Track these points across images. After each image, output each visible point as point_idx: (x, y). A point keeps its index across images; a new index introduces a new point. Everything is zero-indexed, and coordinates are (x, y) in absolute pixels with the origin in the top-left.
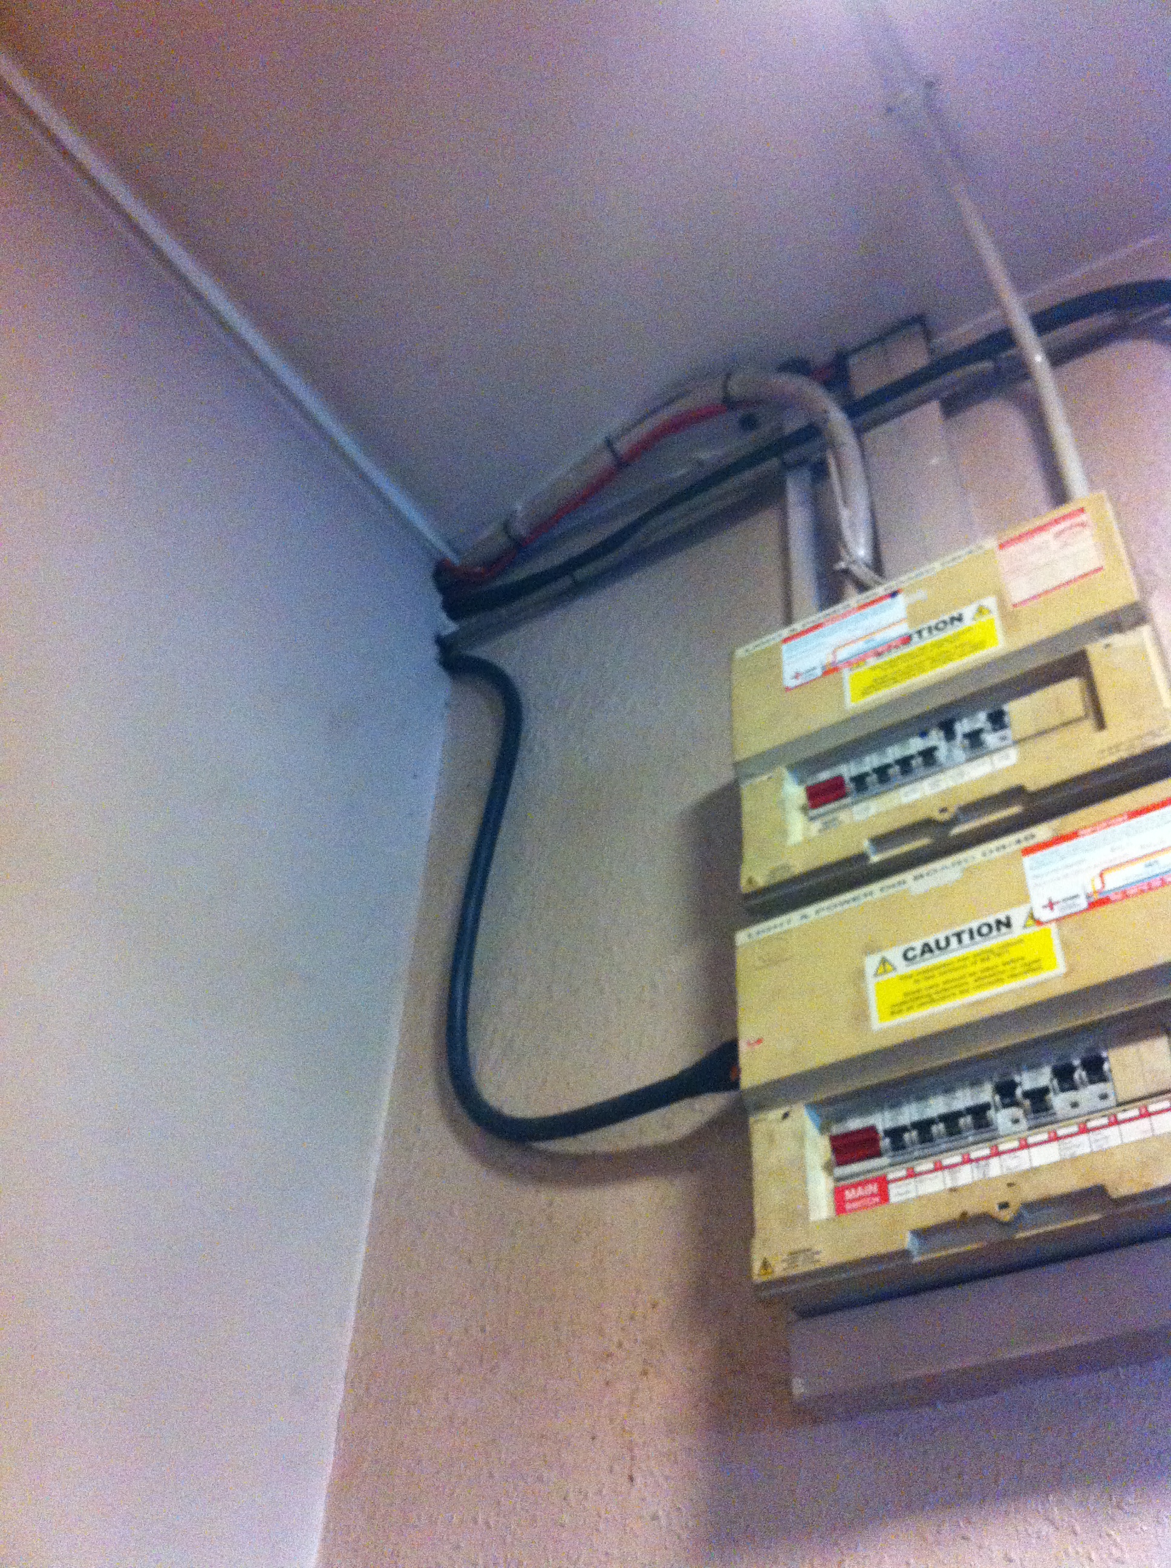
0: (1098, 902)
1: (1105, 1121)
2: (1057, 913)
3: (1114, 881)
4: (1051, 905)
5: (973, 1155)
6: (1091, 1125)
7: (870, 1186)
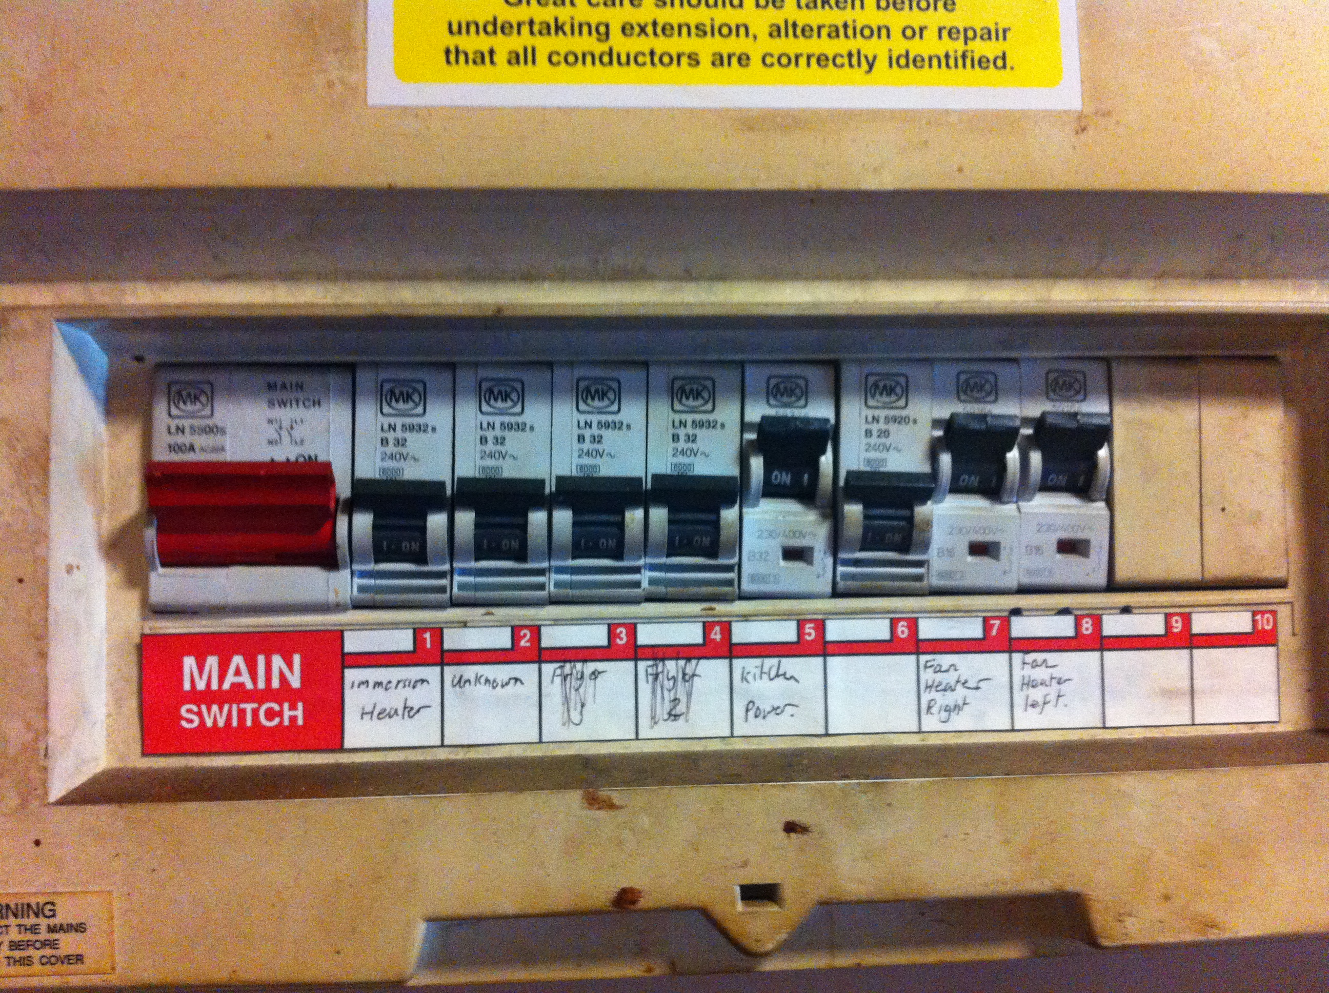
1: (1064, 627)
5: (647, 635)
6: (1020, 628)
7: (277, 661)
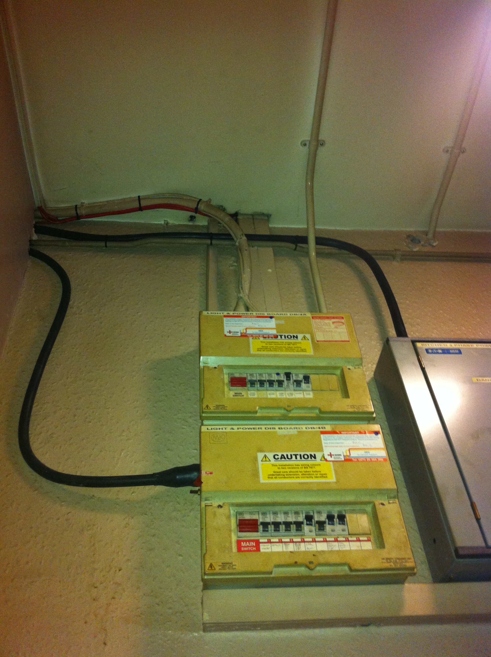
0: (348, 460)
1: (344, 539)
2: (332, 459)
3: (354, 454)
4: (331, 455)
5: (295, 540)
6: (339, 539)
7: (252, 543)
